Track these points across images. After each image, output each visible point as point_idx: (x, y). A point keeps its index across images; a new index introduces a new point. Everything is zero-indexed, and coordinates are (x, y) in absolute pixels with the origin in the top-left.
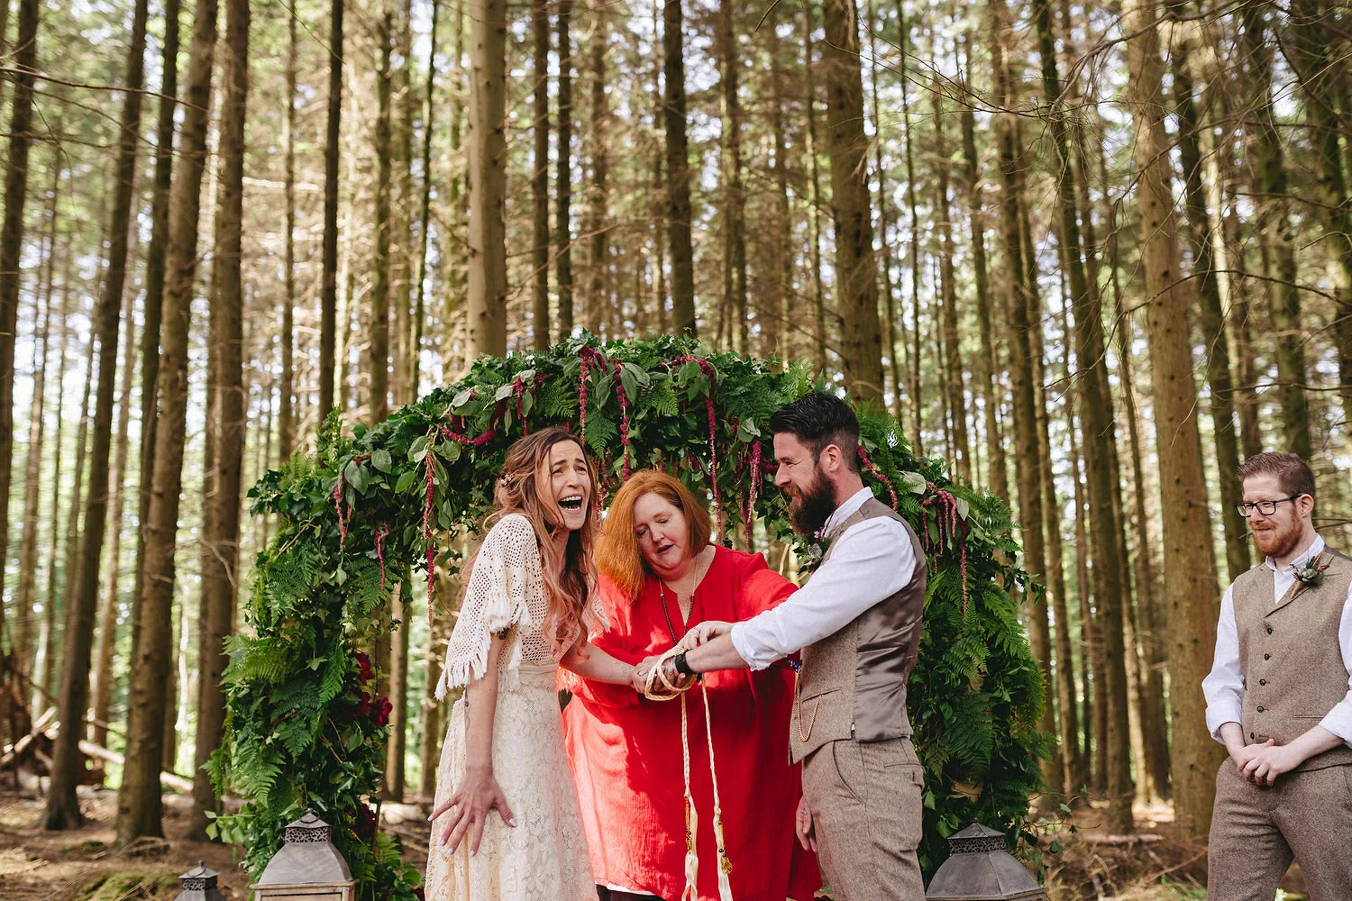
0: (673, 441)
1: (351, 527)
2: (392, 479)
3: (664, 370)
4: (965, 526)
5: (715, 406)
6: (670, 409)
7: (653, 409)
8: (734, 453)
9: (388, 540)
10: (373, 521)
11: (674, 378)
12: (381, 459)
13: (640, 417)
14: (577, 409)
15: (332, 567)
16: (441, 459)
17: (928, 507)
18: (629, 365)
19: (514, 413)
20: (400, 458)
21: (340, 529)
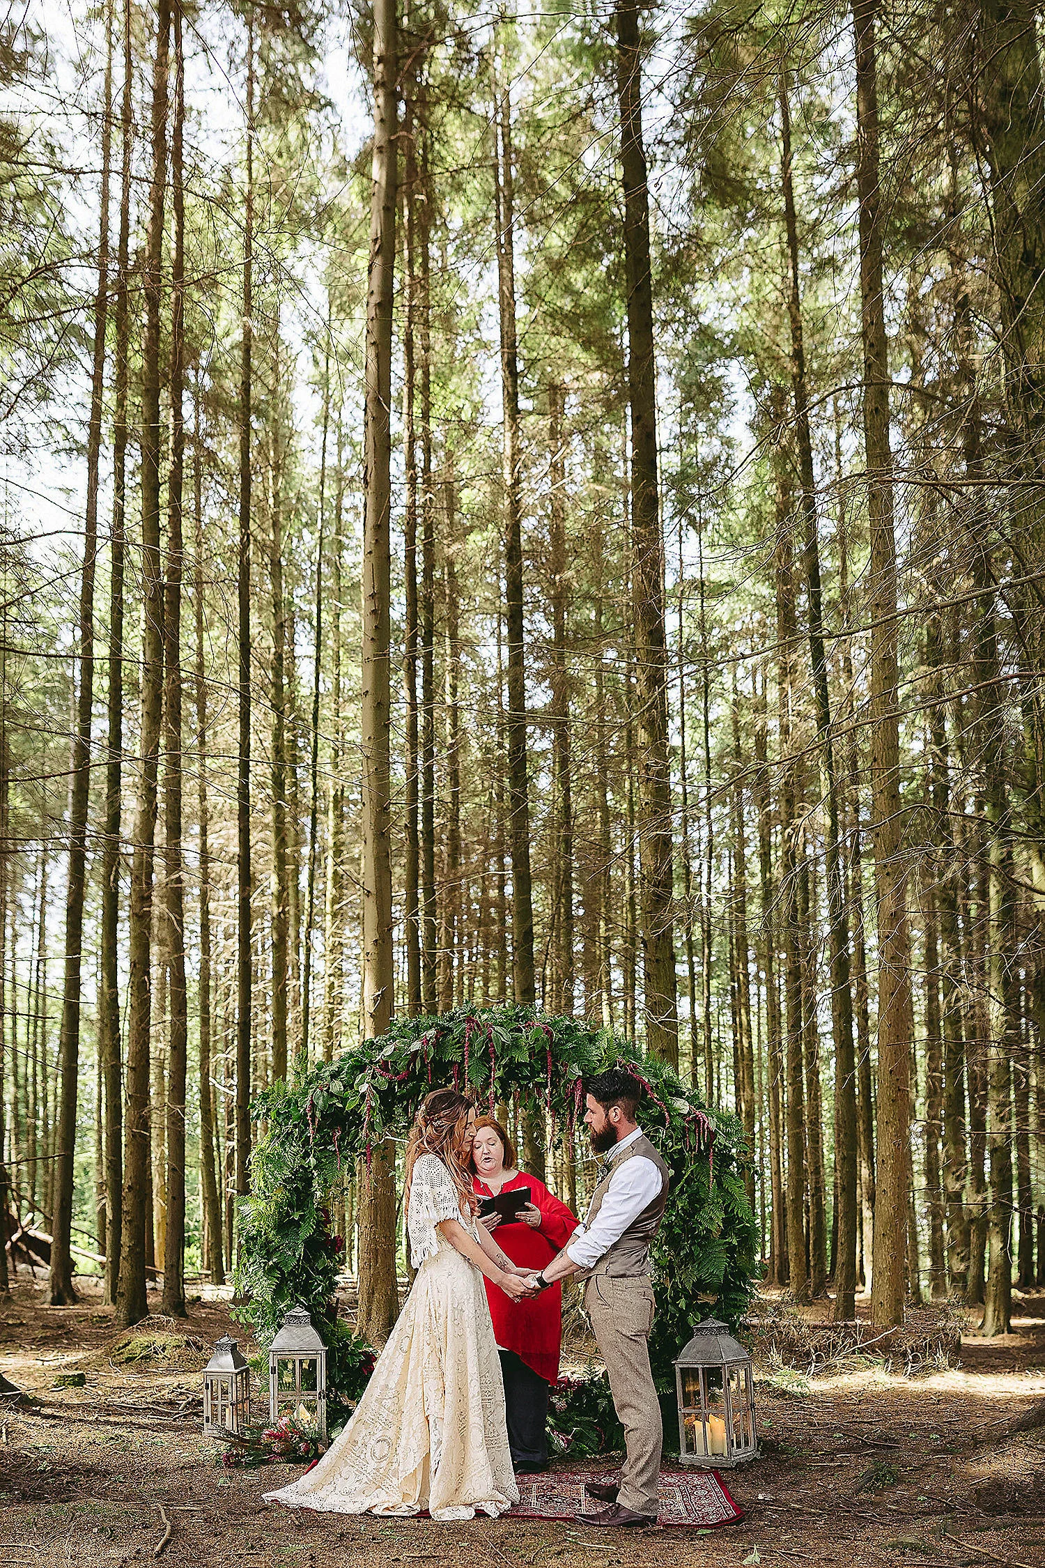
0: (525, 1078)
1: (318, 1130)
2: (344, 1100)
3: (519, 1030)
4: (713, 1135)
5: (552, 1056)
6: (524, 1058)
7: (512, 1059)
8: (565, 1086)
9: (342, 1139)
10: (331, 1127)
11: (527, 1037)
12: (337, 1086)
13: (503, 1062)
14: (463, 1055)
15: (306, 1155)
16: (375, 1088)
17: (689, 1122)
18: (498, 1028)
19: (423, 1060)
20: (349, 1086)
21: (310, 1132)
